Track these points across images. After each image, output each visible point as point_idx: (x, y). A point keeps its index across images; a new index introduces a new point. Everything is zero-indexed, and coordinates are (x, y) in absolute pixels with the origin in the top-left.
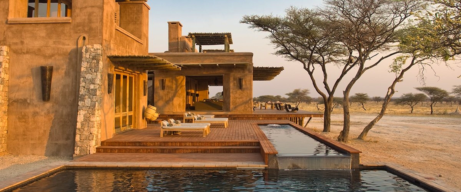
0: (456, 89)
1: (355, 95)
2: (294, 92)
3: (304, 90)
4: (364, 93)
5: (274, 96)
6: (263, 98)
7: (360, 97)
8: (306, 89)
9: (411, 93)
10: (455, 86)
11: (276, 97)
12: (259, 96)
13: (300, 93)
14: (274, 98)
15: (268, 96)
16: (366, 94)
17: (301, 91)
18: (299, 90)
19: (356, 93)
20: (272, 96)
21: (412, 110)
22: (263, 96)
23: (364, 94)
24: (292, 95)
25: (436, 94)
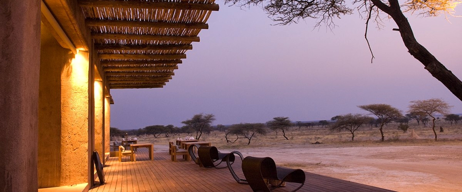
0: (414, 105)
1: (274, 120)
2: (193, 119)
3: (207, 116)
4: (285, 117)
5: (165, 126)
6: (151, 129)
7: (280, 122)
8: (210, 114)
9: (351, 114)
10: (412, 102)
11: (167, 126)
12: (145, 127)
13: (202, 120)
14: (165, 129)
15: (157, 126)
16: (287, 118)
17: (203, 118)
18: (200, 116)
19: (275, 117)
20: (162, 126)
21: (353, 136)
22: (150, 127)
23: (285, 119)
24: (190, 123)
25: (384, 114)
